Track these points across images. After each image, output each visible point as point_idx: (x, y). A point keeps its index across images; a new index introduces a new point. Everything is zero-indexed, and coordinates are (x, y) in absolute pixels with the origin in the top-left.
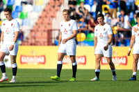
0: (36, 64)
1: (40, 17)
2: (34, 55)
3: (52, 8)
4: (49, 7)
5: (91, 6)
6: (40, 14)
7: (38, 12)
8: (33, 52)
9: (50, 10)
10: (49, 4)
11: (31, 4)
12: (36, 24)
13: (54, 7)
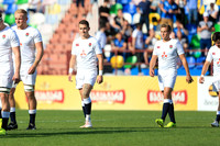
0: (50, 102)
1: (56, 32)
2: (47, 88)
3: (74, 18)
4: (69, 17)
5: (132, 15)
6: (56, 27)
7: (53, 24)
8: (45, 84)
9: (71, 21)
10: (69, 12)
11: (42, 12)
12: (50, 42)
13: (77, 16)
